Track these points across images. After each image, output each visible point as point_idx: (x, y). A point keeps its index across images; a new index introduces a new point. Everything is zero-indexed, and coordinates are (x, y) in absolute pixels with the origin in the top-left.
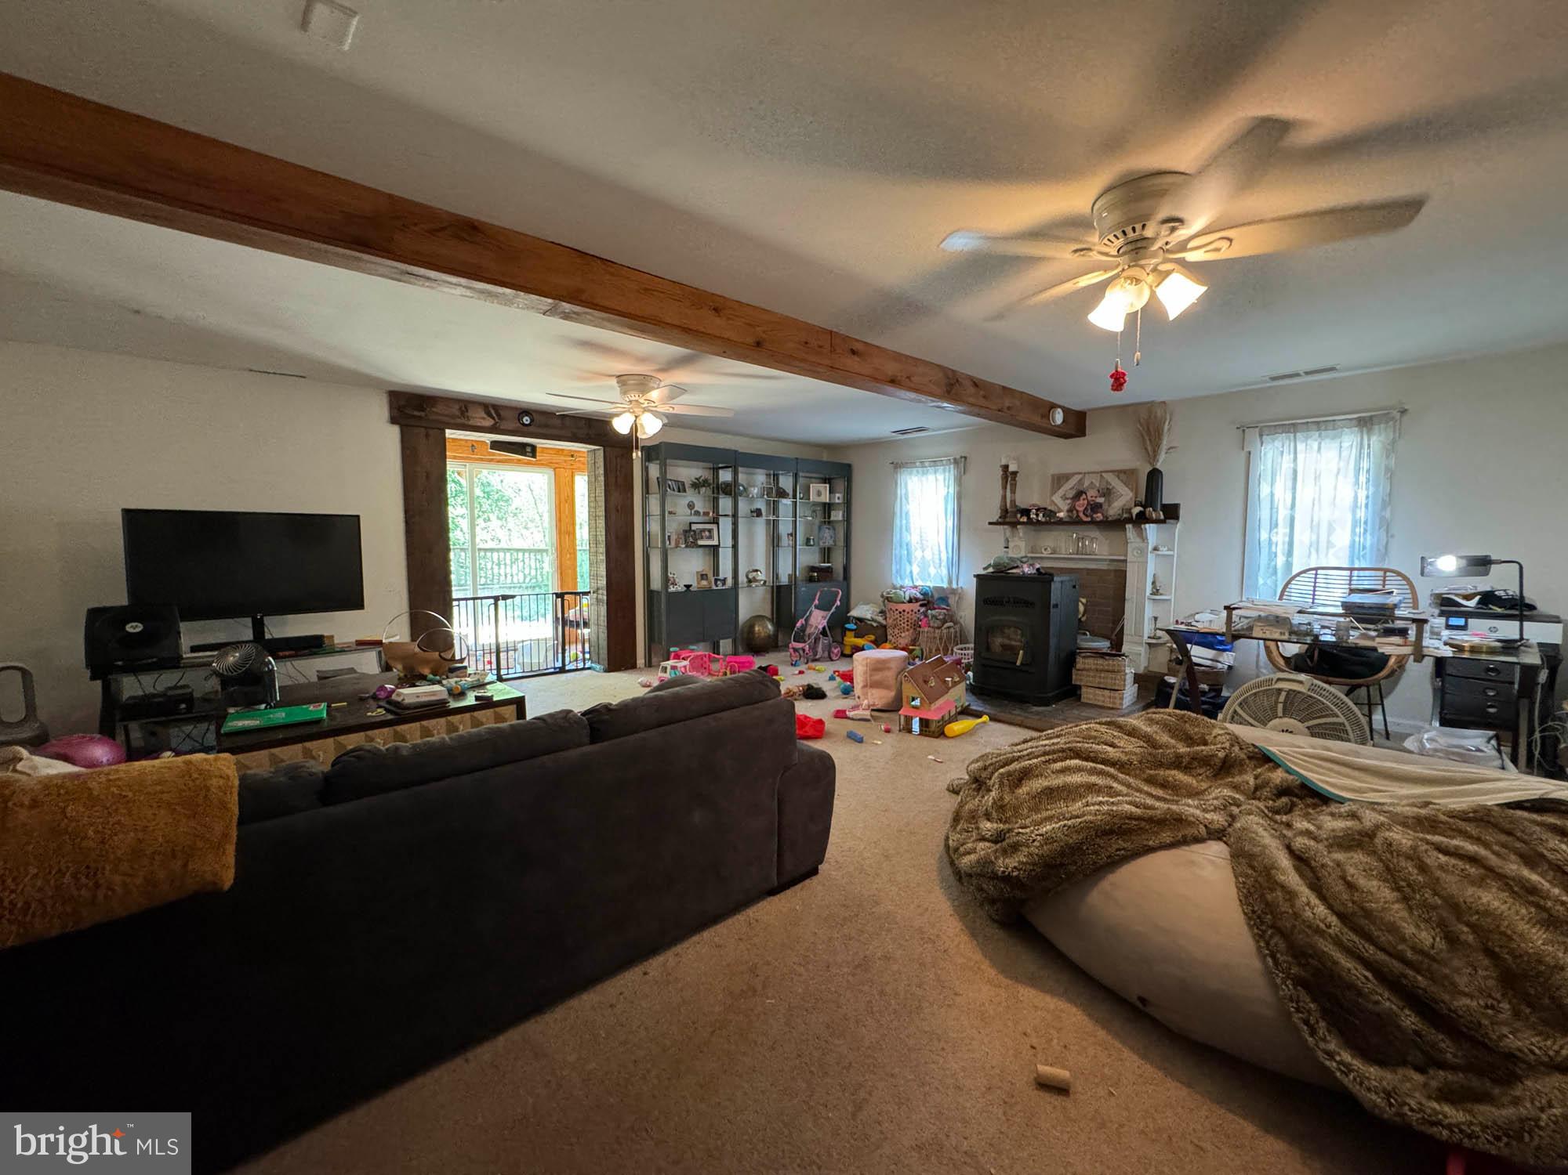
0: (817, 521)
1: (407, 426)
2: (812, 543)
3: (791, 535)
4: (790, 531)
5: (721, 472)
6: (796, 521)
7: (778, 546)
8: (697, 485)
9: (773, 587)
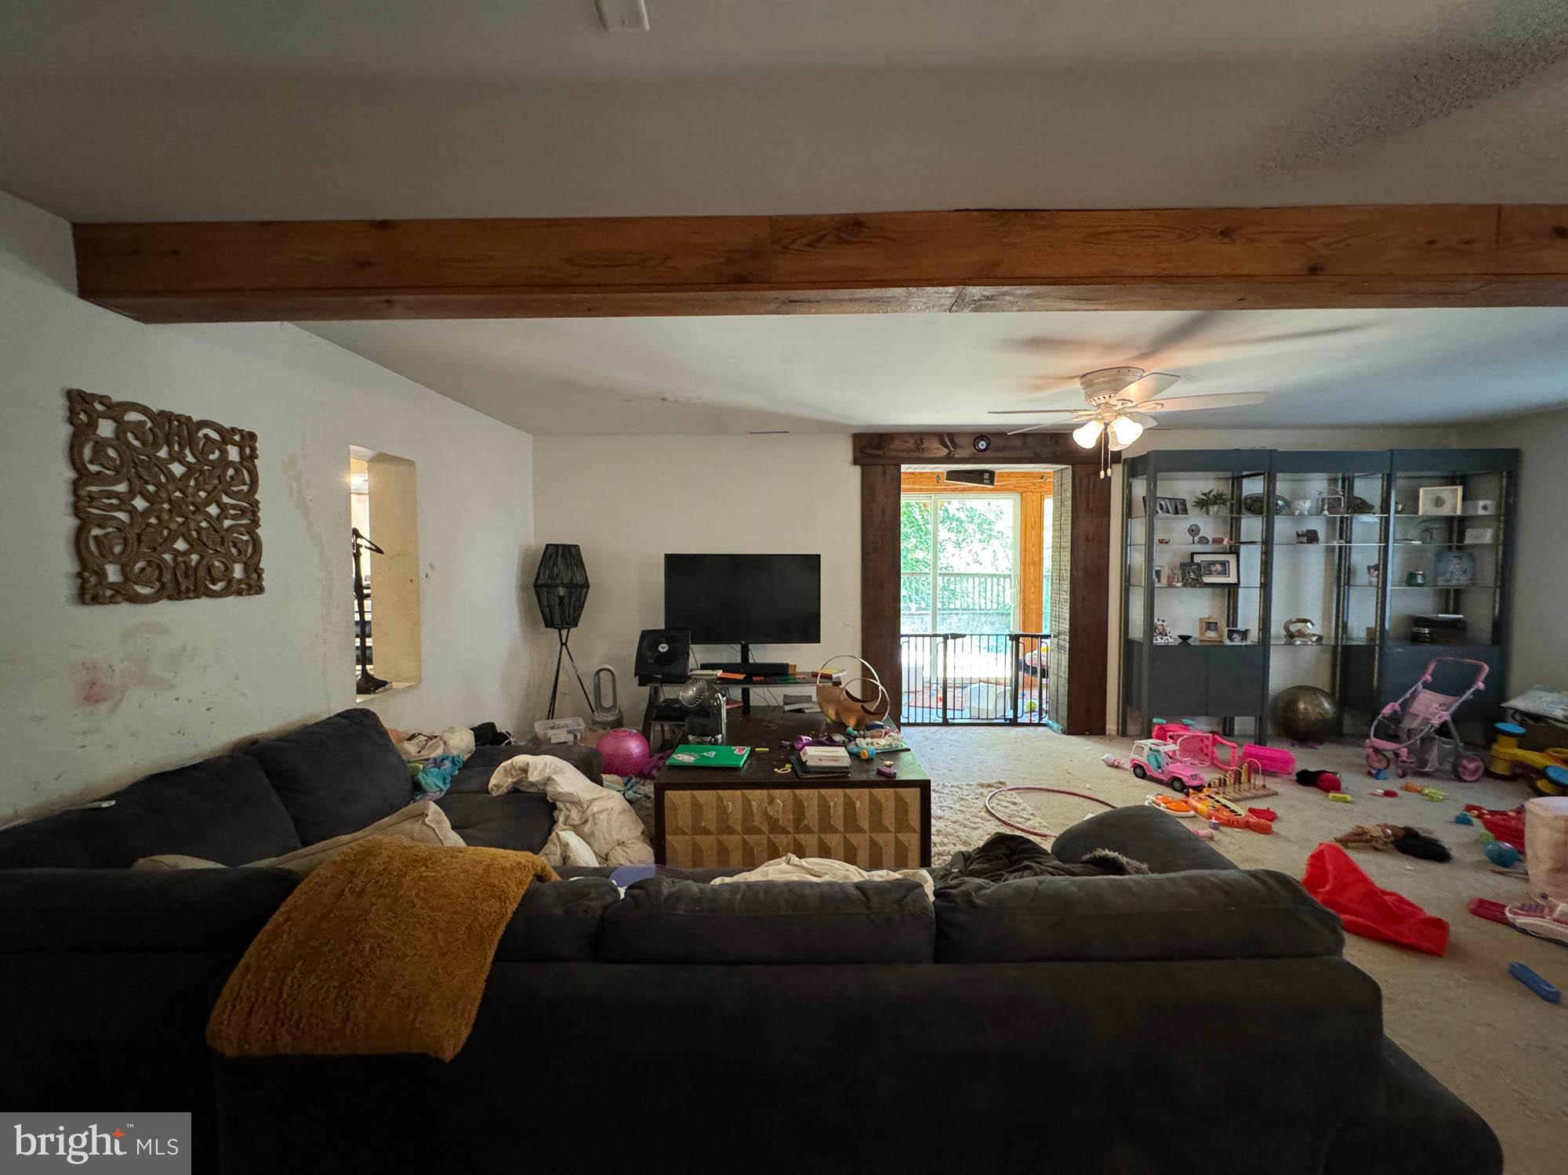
0: (1432, 548)
1: (867, 465)
2: (1420, 580)
3: (1376, 568)
4: (1374, 561)
5: (1245, 481)
6: (1386, 548)
7: (1348, 584)
8: (1205, 503)
9: (1335, 647)
